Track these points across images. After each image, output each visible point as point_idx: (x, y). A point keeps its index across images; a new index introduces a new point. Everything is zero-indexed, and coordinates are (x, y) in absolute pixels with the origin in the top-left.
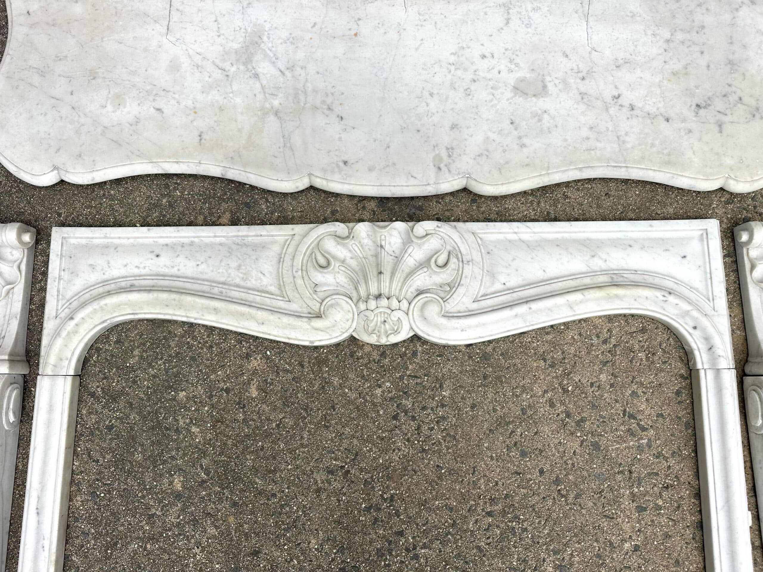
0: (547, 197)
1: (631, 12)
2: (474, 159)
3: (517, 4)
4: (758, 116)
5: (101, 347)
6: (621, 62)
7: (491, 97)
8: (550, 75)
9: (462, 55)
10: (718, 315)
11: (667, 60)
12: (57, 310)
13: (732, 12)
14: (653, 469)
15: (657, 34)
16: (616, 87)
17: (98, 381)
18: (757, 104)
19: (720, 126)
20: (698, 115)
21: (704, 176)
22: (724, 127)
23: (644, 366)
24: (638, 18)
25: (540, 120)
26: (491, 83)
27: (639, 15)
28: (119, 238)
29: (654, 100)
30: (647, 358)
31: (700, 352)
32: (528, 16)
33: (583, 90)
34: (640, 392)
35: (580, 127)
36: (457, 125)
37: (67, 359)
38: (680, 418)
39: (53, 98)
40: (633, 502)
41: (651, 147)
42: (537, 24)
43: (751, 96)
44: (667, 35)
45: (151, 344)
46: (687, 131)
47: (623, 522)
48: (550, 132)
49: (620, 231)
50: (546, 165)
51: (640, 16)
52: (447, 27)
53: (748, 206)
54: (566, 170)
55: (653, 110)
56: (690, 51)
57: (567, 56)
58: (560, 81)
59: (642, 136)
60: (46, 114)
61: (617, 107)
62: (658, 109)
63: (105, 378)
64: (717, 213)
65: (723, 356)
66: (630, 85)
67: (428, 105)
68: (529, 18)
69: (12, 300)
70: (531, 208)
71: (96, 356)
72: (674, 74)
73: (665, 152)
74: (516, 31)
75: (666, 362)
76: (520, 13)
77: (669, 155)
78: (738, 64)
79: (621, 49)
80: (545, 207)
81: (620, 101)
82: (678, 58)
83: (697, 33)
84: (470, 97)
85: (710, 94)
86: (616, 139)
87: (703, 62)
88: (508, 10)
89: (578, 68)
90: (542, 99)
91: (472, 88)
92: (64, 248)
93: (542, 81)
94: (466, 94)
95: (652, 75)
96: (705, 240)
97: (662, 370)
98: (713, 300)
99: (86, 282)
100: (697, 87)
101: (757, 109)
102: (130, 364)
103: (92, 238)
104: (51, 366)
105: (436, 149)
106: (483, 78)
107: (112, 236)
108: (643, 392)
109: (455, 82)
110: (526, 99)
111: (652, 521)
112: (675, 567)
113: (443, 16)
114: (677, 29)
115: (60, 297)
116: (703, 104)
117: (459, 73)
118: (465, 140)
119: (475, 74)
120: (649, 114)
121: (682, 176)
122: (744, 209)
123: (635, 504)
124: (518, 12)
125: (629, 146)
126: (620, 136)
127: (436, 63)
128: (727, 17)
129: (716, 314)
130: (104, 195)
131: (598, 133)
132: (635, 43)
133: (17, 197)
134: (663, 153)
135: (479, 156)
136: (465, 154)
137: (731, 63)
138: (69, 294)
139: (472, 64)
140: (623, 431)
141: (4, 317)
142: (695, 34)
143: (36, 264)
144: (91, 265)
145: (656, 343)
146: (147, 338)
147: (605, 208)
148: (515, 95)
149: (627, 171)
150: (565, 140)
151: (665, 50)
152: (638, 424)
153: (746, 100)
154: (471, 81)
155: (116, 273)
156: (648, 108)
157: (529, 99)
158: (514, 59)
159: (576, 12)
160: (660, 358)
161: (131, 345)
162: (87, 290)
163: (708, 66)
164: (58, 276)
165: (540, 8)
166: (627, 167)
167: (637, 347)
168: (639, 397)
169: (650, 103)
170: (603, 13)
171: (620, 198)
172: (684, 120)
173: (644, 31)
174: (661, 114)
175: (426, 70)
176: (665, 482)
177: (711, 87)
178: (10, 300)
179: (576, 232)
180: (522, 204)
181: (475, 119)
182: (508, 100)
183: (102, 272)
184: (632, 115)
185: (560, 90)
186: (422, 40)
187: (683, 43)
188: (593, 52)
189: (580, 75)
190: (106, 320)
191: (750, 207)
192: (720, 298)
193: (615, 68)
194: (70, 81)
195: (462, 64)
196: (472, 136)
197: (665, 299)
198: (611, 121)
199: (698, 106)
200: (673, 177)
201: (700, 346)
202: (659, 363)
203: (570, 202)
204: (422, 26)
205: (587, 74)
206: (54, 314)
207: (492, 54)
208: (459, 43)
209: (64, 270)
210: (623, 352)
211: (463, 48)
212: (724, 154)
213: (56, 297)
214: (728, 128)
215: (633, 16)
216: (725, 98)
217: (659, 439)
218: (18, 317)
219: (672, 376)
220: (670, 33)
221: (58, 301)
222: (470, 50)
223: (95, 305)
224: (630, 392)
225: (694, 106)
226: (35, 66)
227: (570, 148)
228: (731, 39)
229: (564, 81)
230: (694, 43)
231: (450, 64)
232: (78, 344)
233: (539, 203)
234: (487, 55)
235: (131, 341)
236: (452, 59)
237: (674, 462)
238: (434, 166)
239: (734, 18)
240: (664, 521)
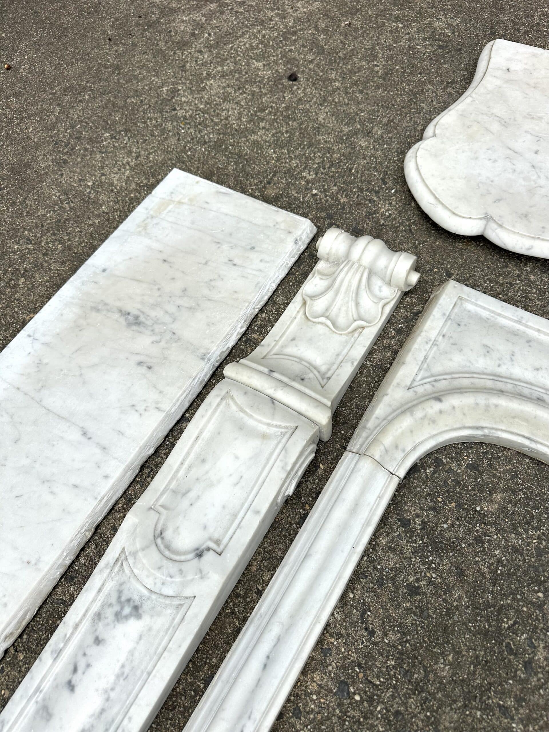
5: (444, 461)
12: (414, 380)
17: (421, 508)
28: (539, 331)
37: (404, 451)
39: (510, 149)
45: (527, 498)
60: (495, 161)
63: (434, 509)
69: (355, 341)
71: (432, 469)
92: (456, 310)
99: (468, 364)
102: (482, 509)
103: (499, 315)
104: (382, 448)
107: (530, 324)
115: (425, 366)
130: (519, 276)
133: (403, 236)
138: (437, 368)
141: (338, 355)
143: (395, 317)
144: (485, 346)
146: (522, 485)
155: (517, 371)
161: (492, 482)
162: (467, 375)
164: (433, 339)
178: (353, 339)
183: (498, 362)
190: (482, 428)
194: (538, 141)
206: (408, 384)
209: (444, 336)
213: (420, 363)
218: (356, 364)
221: (420, 369)
223: (482, 399)
226: (499, 115)
232: (426, 440)
235: (495, 476)
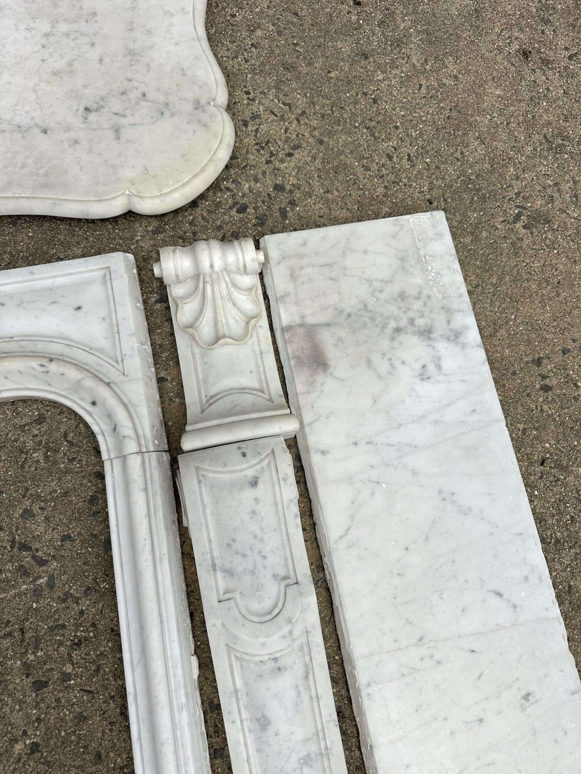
4: (167, 113)
10: (130, 381)
11: (45, 57)
14: (58, 620)
15: (32, 28)
18: (167, 98)
19: (117, 131)
20: (87, 121)
21: (94, 196)
22: (123, 131)
23: (42, 470)
24: (7, 12)
27: (8, 7)
29: (27, 108)
30: (46, 458)
31: (104, 436)
34: (36, 509)
38: (95, 536)
40: (27, 677)
41: (21, 168)
43: (158, 90)
44: (47, 29)
46: (72, 142)
47: (12, 711)
51: (10, 9)
53: (185, 233)
55: (24, 121)
56: (76, 44)
59: (9, 155)
62: (32, 119)
64: (142, 247)
65: (128, 437)
72: (54, 73)
73: (41, 172)
75: (74, 459)
77: (46, 175)
78: (141, 54)
82: (60, 54)
83: (87, 21)
85: (103, 93)
87: (93, 55)
95: (25, 78)
96: (109, 282)
97: (67, 472)
98: (122, 361)
100: (85, 87)
101: (167, 105)
108: (40, 508)
111: (58, 700)
112: (94, 764)
114: (60, 19)
116: (94, 107)
120: (19, 127)
121: (65, 200)
122: (179, 238)
123: (30, 680)
129: (126, 379)
134: (38, 174)
137: (131, 53)
140: (10, 572)
142: (83, 23)
145: (58, 435)
151: (43, 47)
152: (34, 557)
153: (151, 95)
156: (18, 120)
160: (65, 455)
167: (30, 444)
168: (34, 516)
169: (22, 113)
172: (68, 129)
173: (16, 26)
174: (37, 125)
176: (76, 636)
177: (105, 84)
187: (67, 35)
191: (188, 234)
192: (131, 356)
197: (44, 369)
199: (87, 109)
200: (55, 204)
201: (104, 427)
202: (63, 463)
210: (11, 455)
212: (122, 166)
214: (127, 133)
216: (123, 96)
217: (65, 573)
219: (84, 477)
220: (50, 26)
224: (21, 511)
225: (82, 110)
228: (131, 25)
230: (83, 34)
237: (88, 603)
240: (75, 697)
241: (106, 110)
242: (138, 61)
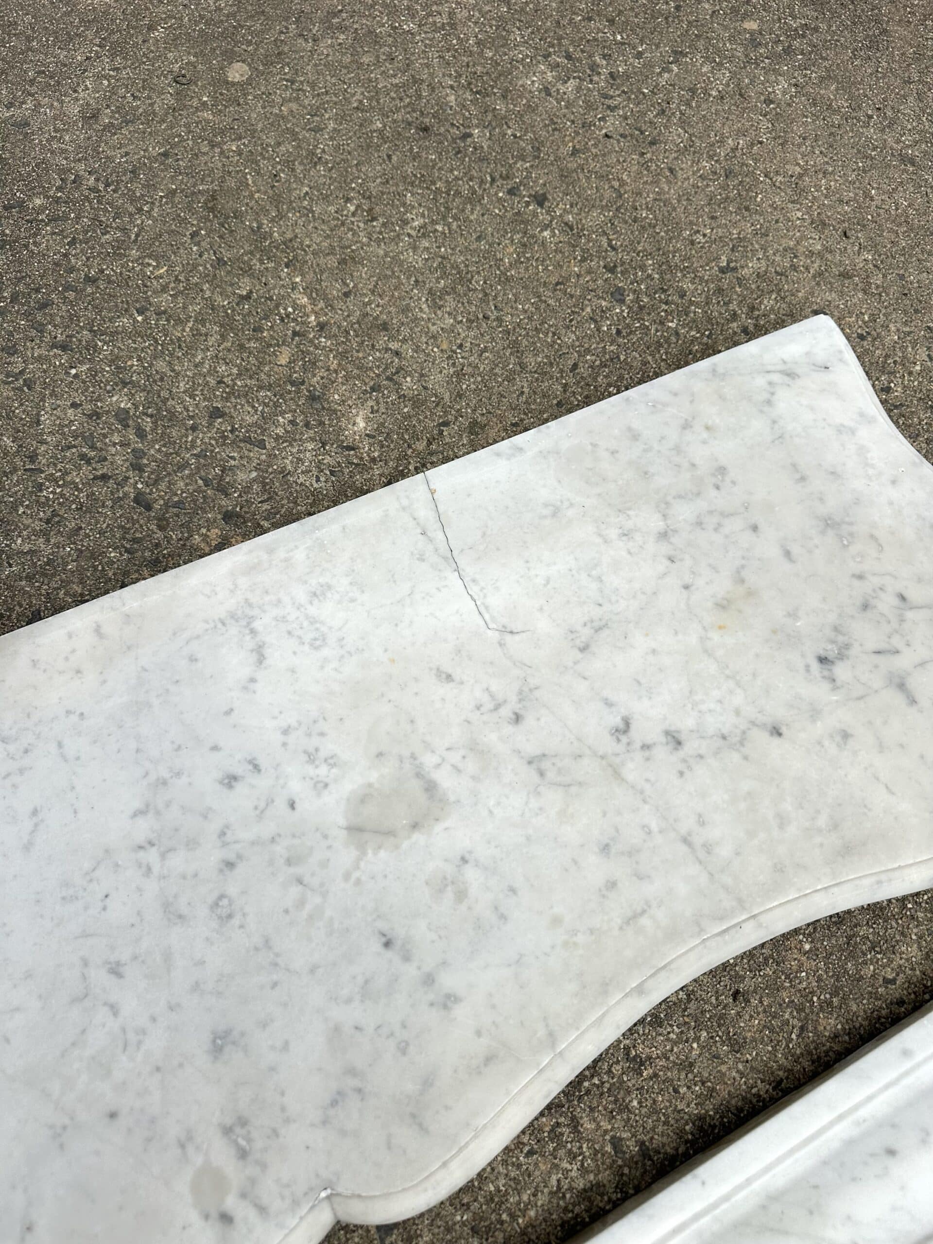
0: (588, 1092)
1: (546, 505)
2: (325, 1122)
3: (267, 598)
6: (586, 632)
7: (295, 891)
8: (428, 747)
9: (168, 804)
11: (688, 579)
13: (761, 411)
15: (630, 530)
16: (609, 704)
19: (902, 686)
20: (838, 683)
22: (912, 683)
24: (570, 513)
25: (461, 895)
26: (279, 849)
27: (566, 504)
29: (716, 694)
32: (307, 617)
33: (531, 749)
35: (575, 862)
36: (228, 1033)
41: (781, 826)
42: (340, 629)
43: (921, 580)
44: (656, 523)
46: (838, 739)
48: (503, 917)
49: (840, 1118)
50: (541, 1033)
51: (572, 505)
52: (95, 742)
54: (604, 1015)
55: (728, 722)
56: (727, 537)
57: (449, 678)
58: (462, 752)
59: (743, 806)
61: (639, 756)
62: (737, 713)
66: (639, 683)
67: (114, 1010)
68: (313, 621)
70: (561, 1153)
72: (723, 606)
73: (822, 821)
74: (293, 671)
76: (284, 619)
77: (835, 825)
78: (847, 519)
79: (568, 602)
80: (599, 1127)
81: (638, 734)
82: (710, 565)
83: (718, 488)
84: (236, 921)
85: (832, 618)
86: (684, 848)
87: (768, 547)
88: (249, 624)
89: (492, 696)
90: (438, 828)
91: (232, 890)
93: (418, 775)
94: (220, 917)
95: (676, 633)
100: (793, 615)
105: (190, 1149)
106: (253, 843)
109: (176, 896)
110: (397, 847)
113: (74, 718)
114: (669, 498)
116: (832, 651)
117: (177, 862)
118: (272, 1069)
119: (225, 844)
120: (724, 738)
121: (900, 867)
124: (276, 619)
125: (725, 851)
126: (690, 834)
127: (99, 863)
128: (758, 426)
131: (630, 854)
132: (594, 573)
134: (820, 830)
135: (334, 1103)
136: (287, 1121)
137: (829, 523)
139: (205, 817)
142: (713, 493)
147: (754, 1040)
148: (362, 848)
149: (760, 925)
150: (557, 921)
151: (671, 560)
153: (915, 594)
154: (221, 871)
156: (714, 723)
157: (405, 844)
158: (317, 750)
159: (422, 559)
163: (788, 554)
165: (329, 587)
166: (754, 917)
169: (712, 706)
170: (484, 534)
171: (774, 988)
172: (815, 713)
173: (600, 535)
174: (753, 723)
175: (74, 898)
177: (824, 599)
179: (726, 1198)
180: (531, 1153)
181: (275, 985)
182: (347, 877)
184: (684, 761)
185: (473, 778)
186: (35, 812)
187: (699, 524)
188: (508, 638)
189: (506, 712)
193: (580, 656)
195: (176, 830)
196: (286, 1047)
198: (645, 801)
203: (656, 1075)
204: (21, 771)
205: (520, 701)
207: (250, 762)
208: (147, 774)
211: (165, 783)
214: (923, 685)
215: (556, 513)
216: (869, 613)
220: (660, 516)
222: (184, 780)
225: (815, 666)
227: (580, 938)
228: (797, 471)
229: (475, 748)
230: (725, 515)
231: (141, 847)
233: (575, 1124)
234: (238, 770)
236: (143, 828)
238: (207, 1217)
239: (774, 422)
241: (855, 651)
242: (851, 535)
